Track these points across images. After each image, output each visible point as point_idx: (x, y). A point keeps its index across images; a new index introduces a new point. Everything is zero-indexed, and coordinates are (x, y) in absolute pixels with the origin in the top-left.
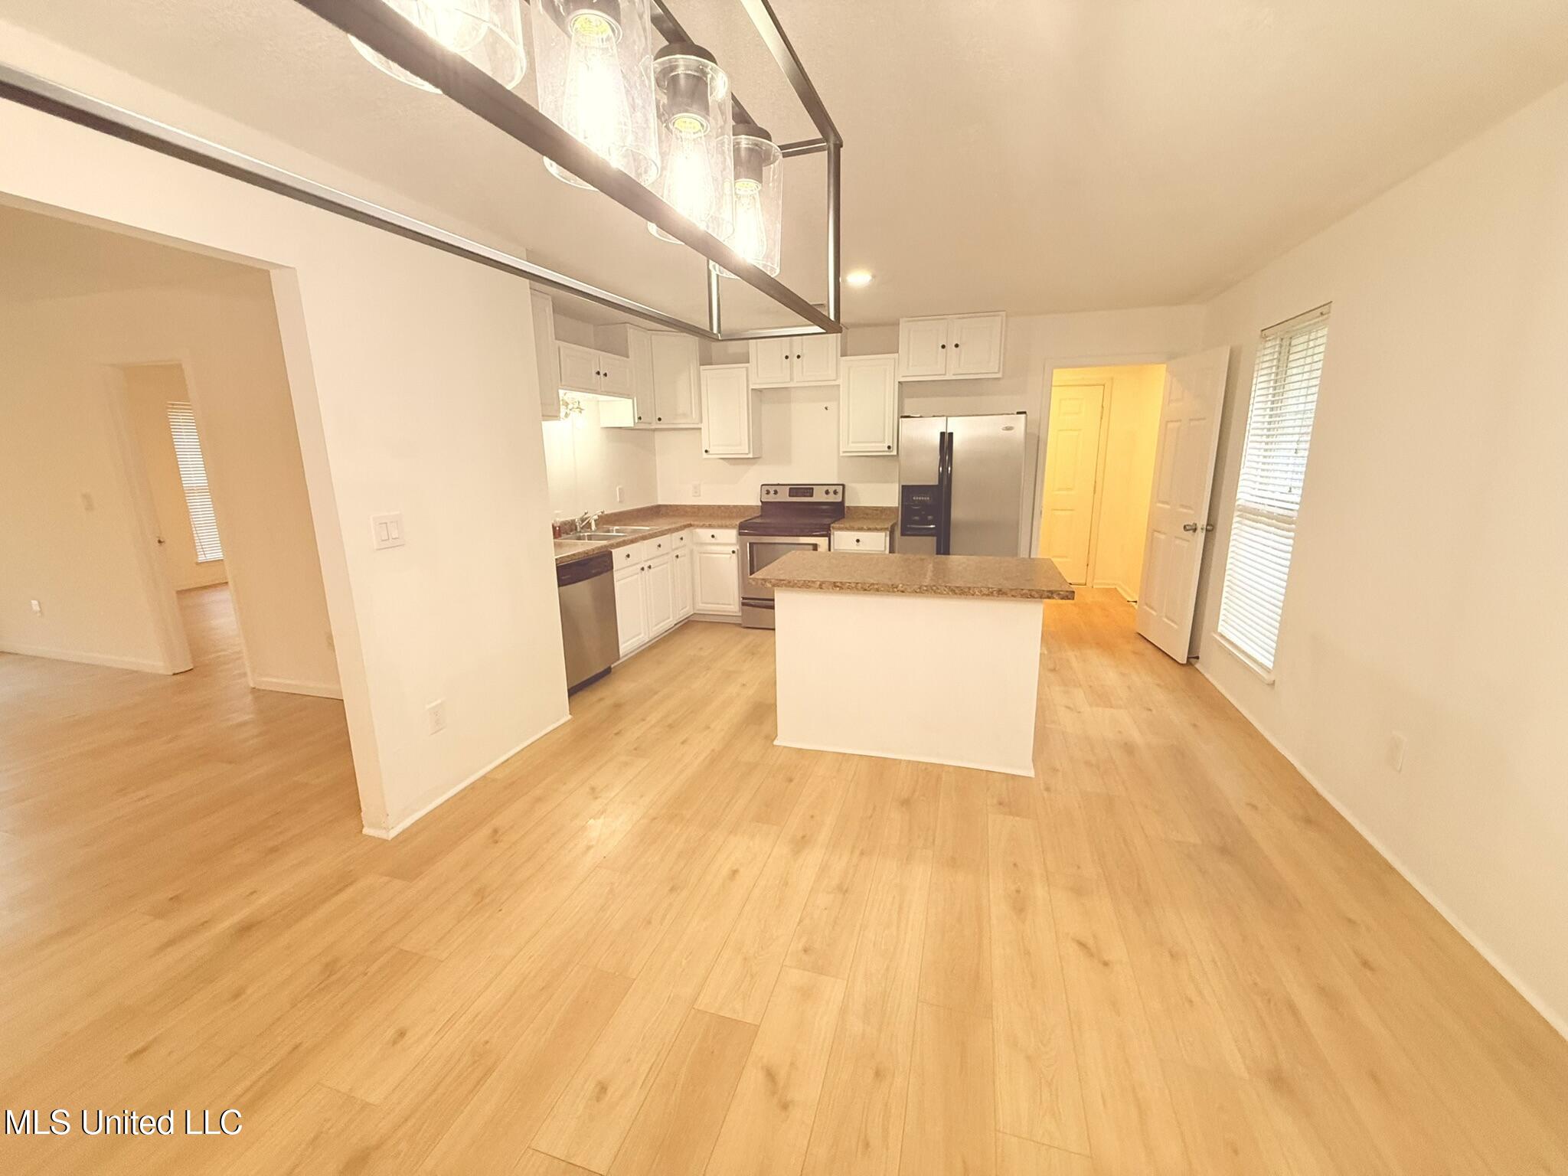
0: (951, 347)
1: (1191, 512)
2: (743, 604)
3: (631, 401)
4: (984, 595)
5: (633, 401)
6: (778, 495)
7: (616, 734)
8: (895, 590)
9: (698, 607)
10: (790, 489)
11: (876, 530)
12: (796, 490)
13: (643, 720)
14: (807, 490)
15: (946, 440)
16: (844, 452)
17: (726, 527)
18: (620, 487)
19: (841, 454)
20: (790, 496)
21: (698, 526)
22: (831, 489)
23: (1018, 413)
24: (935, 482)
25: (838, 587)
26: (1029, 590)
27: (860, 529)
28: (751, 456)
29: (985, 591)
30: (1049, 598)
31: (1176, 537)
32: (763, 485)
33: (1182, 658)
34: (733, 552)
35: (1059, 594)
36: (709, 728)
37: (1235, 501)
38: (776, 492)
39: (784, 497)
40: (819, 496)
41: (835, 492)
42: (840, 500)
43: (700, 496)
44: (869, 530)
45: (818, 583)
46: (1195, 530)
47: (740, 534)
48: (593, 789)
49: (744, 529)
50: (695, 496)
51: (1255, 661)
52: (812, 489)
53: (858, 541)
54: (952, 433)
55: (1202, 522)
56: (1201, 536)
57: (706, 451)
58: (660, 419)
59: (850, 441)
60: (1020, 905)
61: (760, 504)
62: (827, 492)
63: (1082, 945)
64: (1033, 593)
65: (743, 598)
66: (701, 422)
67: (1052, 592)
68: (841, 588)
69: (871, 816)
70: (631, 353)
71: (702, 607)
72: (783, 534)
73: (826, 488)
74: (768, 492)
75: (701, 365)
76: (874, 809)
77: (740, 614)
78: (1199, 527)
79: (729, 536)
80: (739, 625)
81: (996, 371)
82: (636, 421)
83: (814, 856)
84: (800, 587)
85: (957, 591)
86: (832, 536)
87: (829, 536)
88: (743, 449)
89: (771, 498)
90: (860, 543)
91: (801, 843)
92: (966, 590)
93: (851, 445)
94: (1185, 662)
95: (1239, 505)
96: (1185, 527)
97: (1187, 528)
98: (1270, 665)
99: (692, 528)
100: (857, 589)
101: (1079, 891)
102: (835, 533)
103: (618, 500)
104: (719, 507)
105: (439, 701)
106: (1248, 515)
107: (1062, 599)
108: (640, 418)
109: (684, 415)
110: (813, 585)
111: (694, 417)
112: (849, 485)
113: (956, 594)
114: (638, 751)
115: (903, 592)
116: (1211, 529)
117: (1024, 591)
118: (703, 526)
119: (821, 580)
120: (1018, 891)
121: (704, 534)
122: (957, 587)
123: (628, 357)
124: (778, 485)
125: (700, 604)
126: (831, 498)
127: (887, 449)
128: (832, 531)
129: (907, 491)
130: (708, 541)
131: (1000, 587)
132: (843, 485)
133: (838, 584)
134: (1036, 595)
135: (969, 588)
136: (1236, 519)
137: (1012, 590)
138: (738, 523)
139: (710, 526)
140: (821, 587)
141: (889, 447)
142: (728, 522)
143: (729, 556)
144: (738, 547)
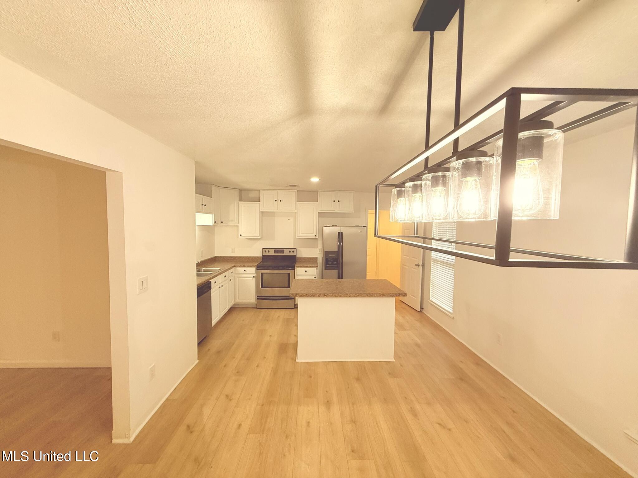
0: (336, 201)
1: (417, 260)
2: (258, 299)
3: (212, 215)
4: (378, 296)
5: (213, 215)
6: (270, 252)
7: (225, 366)
8: (347, 296)
9: (236, 301)
10: (275, 250)
11: (312, 267)
12: (277, 251)
13: (234, 358)
14: (282, 251)
15: (340, 235)
16: (298, 237)
17: (251, 267)
18: (202, 250)
19: (297, 238)
20: (275, 253)
21: (238, 266)
22: (291, 250)
23: (363, 226)
24: (336, 249)
25: (326, 295)
26: (393, 294)
27: (307, 267)
28: (260, 237)
29: (378, 295)
30: (399, 296)
31: (412, 268)
32: (263, 249)
33: (419, 310)
34: (254, 277)
35: (402, 295)
36: (265, 358)
37: (431, 257)
38: (269, 251)
39: (272, 253)
40: (286, 253)
41: (293, 252)
42: (295, 255)
43: (234, 252)
44: (310, 267)
45: (318, 294)
46: (419, 266)
47: (257, 269)
48: (227, 396)
49: (259, 268)
50: (232, 253)
51: (446, 310)
52: (284, 250)
53: (306, 271)
54: (342, 233)
55: (421, 263)
56: (421, 268)
57: (241, 235)
58: (222, 222)
59: (301, 233)
60: (415, 414)
61: (262, 256)
62: (290, 252)
63: (439, 424)
64: (394, 295)
65: (258, 296)
66: (239, 223)
67: (399, 294)
68: (327, 296)
69: (348, 387)
70: (213, 196)
71: (238, 301)
72: (275, 269)
73: (289, 250)
74: (265, 251)
75: (239, 201)
76: (348, 385)
77: (256, 303)
78: (420, 265)
79: (252, 270)
80: (256, 308)
81: (352, 210)
82: (214, 223)
83: (336, 409)
84: (311, 296)
85: (369, 295)
86: (295, 270)
87: (294, 269)
88: (257, 235)
89: (267, 254)
90: (307, 272)
91: (328, 404)
92: (372, 295)
93: (301, 234)
94: (419, 311)
95: (432, 258)
96: (416, 265)
97: (417, 265)
98: (452, 311)
99: (235, 267)
100: (333, 296)
101: (429, 404)
102: (297, 268)
103: (201, 256)
104: (244, 257)
105: (153, 364)
106: (436, 262)
107: (403, 296)
108: (215, 222)
109: (232, 221)
110: (316, 295)
111: (236, 221)
112: (299, 249)
113: (368, 296)
114: (239, 373)
115: (350, 296)
116: (423, 265)
117: (391, 294)
118: (240, 266)
119: (319, 293)
120: (411, 408)
121: (241, 270)
122: (369, 294)
123: (211, 197)
124: (269, 248)
125: (238, 300)
126: (292, 254)
127: (314, 236)
128: (295, 267)
129: (327, 253)
130: (242, 273)
131: (383, 293)
132: (296, 249)
133: (326, 294)
134: (395, 295)
135: (373, 294)
136: (432, 263)
137: (387, 294)
138: (256, 265)
139: (244, 266)
140: (319, 296)
141: (315, 236)
142: (252, 264)
143: (251, 278)
144: (256, 275)
